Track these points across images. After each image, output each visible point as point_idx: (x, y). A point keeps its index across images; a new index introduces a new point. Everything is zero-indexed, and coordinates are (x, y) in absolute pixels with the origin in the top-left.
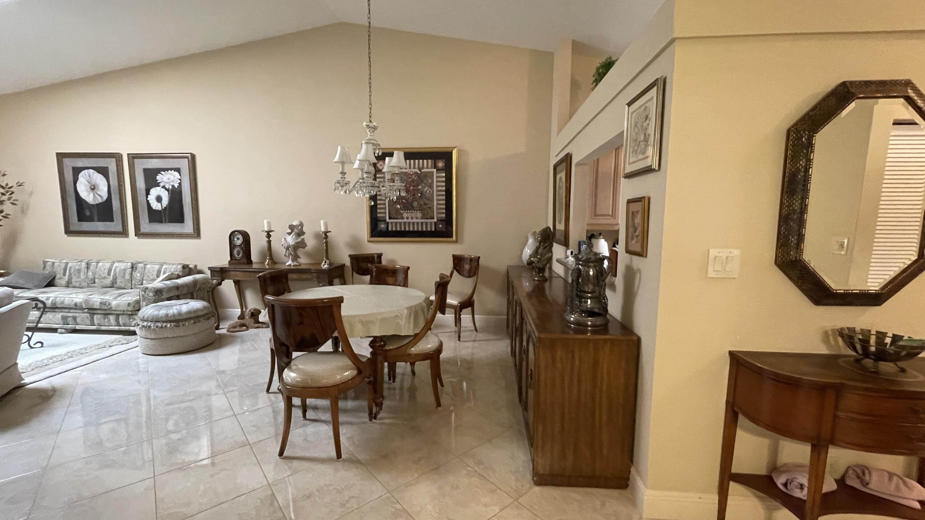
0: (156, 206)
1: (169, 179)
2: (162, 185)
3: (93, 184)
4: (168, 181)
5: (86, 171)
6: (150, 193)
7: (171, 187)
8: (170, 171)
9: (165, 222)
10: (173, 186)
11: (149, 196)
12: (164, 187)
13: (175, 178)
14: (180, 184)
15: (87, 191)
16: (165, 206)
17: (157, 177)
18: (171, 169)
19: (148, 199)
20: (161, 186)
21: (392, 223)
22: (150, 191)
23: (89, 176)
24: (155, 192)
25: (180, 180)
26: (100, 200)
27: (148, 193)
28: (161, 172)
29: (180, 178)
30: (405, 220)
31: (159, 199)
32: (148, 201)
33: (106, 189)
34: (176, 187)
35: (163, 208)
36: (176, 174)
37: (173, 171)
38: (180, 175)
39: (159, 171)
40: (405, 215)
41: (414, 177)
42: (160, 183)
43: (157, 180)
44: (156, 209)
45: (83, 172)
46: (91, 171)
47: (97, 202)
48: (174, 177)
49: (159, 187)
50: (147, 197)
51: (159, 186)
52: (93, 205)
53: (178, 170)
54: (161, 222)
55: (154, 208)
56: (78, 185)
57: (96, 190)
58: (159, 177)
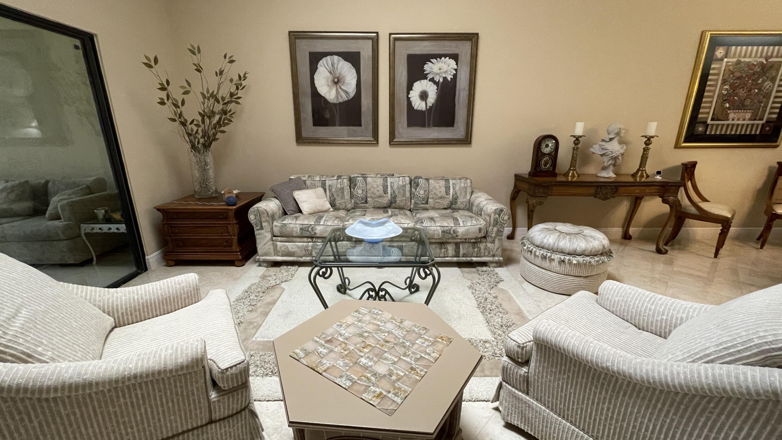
0: (419, 105)
1: (440, 69)
2: (430, 76)
3: (337, 75)
4: (439, 71)
5: (328, 58)
6: (413, 88)
7: (441, 80)
8: (443, 58)
9: (429, 126)
10: (445, 79)
11: (411, 92)
12: (432, 80)
13: (450, 67)
14: (455, 76)
15: (329, 85)
16: (431, 105)
17: (426, 67)
18: (445, 56)
19: (409, 96)
20: (428, 79)
21: (712, 125)
22: (413, 85)
23: (333, 65)
24: (419, 86)
25: (456, 70)
26: (344, 98)
27: (410, 88)
28: (431, 60)
29: (456, 67)
30: (730, 122)
31: (424, 96)
32: (408, 99)
33: (353, 83)
34: (449, 80)
35: (428, 108)
36: (452, 63)
37: (448, 58)
38: (457, 64)
39: (428, 58)
40: (731, 116)
41: (757, 67)
42: (428, 74)
43: (424, 71)
44: (419, 109)
45: (324, 60)
46: (336, 57)
47: (341, 100)
48: (448, 66)
49: (425, 80)
50: (408, 93)
51: (427, 79)
52: (335, 105)
53: (455, 57)
54: (423, 125)
55: (415, 108)
56: (315, 77)
57: (340, 84)
58: (428, 67)
